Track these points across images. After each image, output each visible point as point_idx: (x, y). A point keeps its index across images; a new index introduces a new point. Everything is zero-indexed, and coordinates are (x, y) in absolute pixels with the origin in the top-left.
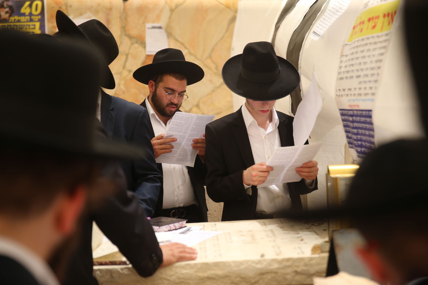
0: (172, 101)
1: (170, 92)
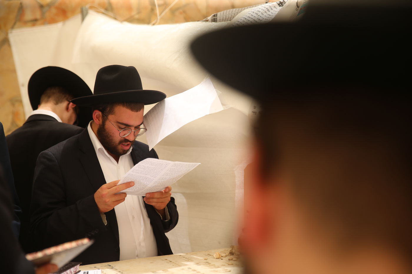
0: (126, 138)
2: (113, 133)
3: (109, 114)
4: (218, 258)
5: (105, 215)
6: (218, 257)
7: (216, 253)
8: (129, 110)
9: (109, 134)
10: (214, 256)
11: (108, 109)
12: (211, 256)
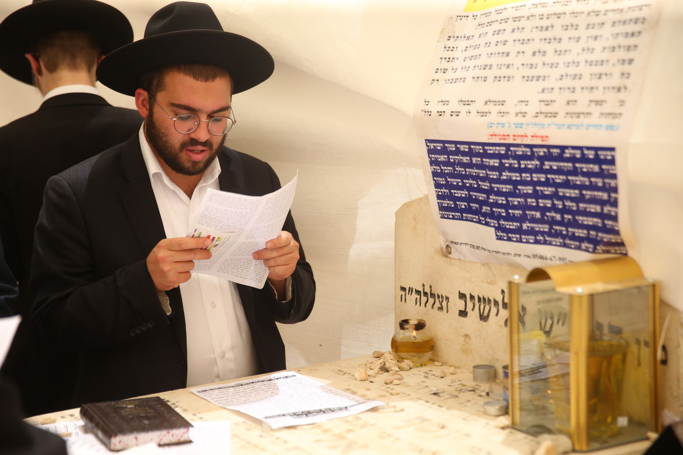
0: (193, 136)
1: (184, 113)
2: (167, 128)
3: (157, 91)
4: (365, 380)
5: (168, 298)
6: (364, 378)
7: (359, 371)
8: (190, 77)
9: (160, 131)
10: (357, 375)
11: (155, 82)
12: (346, 376)
